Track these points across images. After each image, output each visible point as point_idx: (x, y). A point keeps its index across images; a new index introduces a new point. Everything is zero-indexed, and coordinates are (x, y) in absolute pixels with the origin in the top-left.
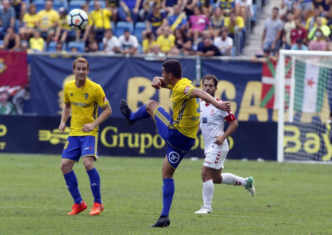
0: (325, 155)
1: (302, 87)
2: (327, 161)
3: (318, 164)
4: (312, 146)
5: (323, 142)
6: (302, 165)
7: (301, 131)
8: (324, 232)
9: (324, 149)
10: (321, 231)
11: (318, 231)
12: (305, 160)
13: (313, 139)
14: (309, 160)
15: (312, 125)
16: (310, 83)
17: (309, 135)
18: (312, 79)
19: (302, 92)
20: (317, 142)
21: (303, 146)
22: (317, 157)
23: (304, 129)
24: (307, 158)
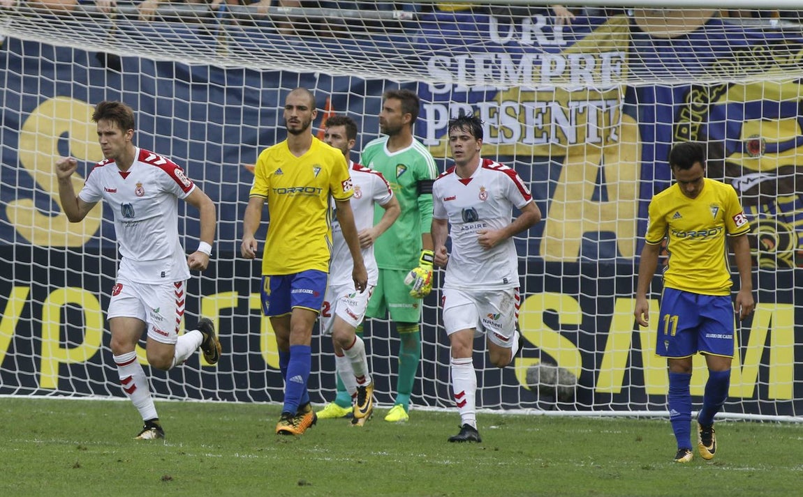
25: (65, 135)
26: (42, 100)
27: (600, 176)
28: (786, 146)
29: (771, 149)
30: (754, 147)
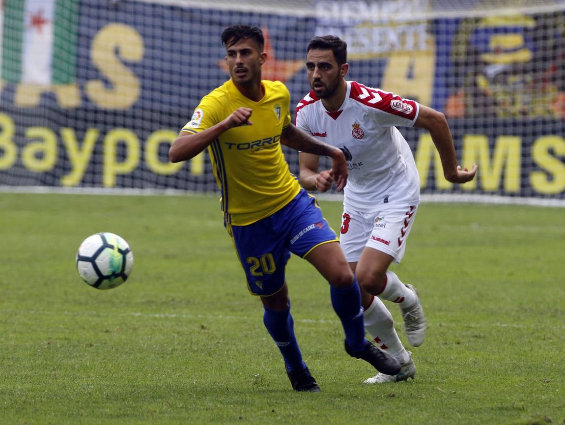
0: (67, 174)
1: (20, 30)
2: (73, 186)
3: (55, 195)
4: (40, 156)
5: (62, 147)
6: (19, 195)
7: (17, 123)
8: (75, 337)
9: (66, 162)
10: (67, 336)
11: (61, 336)
12: (25, 184)
13: (40, 140)
14: (35, 185)
15: (43, 109)
16: (38, 21)
17: (32, 132)
18: (40, 12)
19: (19, 40)
20: (50, 147)
21: (19, 156)
22: (51, 178)
23: (22, 119)
24: (29, 180)
27: (411, 67)
28: (515, 50)
29: (507, 51)
30: (498, 51)
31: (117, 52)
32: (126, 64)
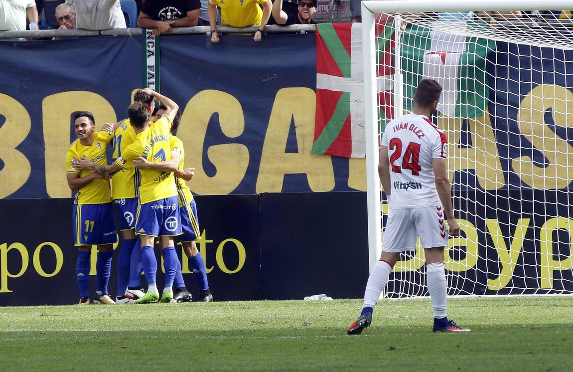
5: (484, 238)
25: (550, 109)
26: (534, 86)
31: (548, 117)
32: (561, 132)
